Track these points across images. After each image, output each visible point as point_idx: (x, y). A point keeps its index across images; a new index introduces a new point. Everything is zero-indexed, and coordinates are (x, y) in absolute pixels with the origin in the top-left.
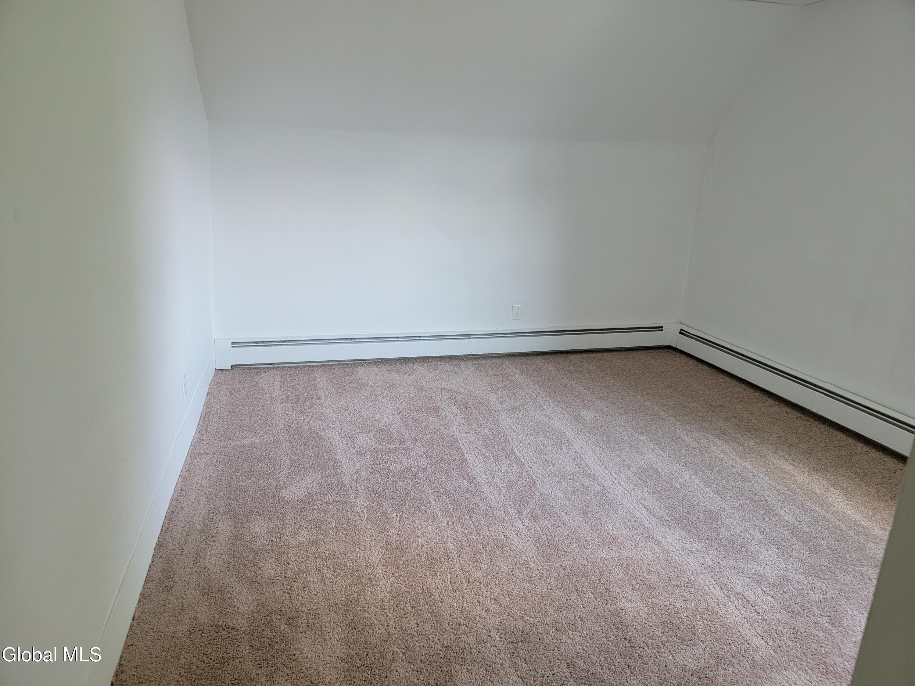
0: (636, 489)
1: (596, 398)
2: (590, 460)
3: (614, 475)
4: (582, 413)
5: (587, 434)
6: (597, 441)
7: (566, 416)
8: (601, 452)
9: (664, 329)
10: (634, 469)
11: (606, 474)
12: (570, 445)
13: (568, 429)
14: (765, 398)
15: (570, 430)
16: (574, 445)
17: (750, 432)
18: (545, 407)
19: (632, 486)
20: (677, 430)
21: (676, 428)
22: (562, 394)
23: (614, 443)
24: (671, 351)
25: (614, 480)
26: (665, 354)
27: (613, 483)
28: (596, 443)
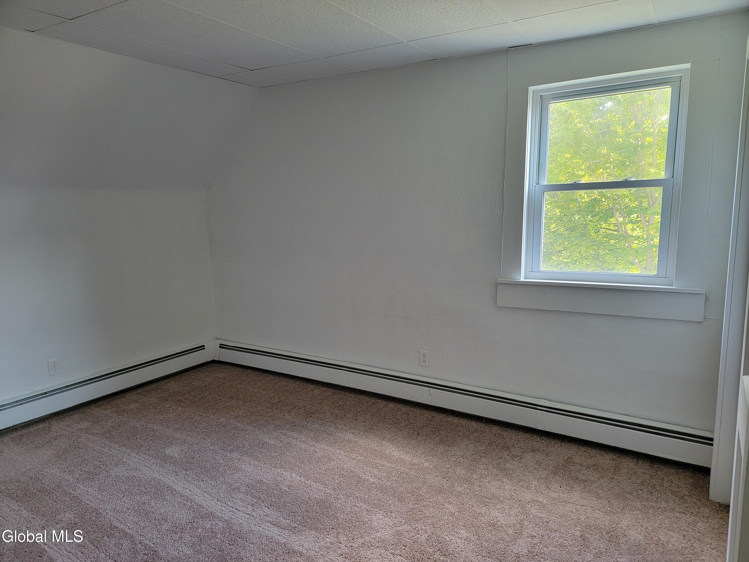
0: (255, 509)
1: (173, 431)
2: (200, 499)
3: (229, 503)
4: (168, 451)
5: (184, 472)
6: (197, 476)
7: (153, 461)
8: (206, 485)
9: (205, 347)
10: (243, 489)
11: (221, 506)
12: (173, 491)
13: (162, 475)
14: (305, 385)
15: (164, 474)
16: (176, 489)
17: (311, 417)
18: (125, 460)
19: (250, 508)
20: (259, 436)
21: (256, 435)
22: (137, 439)
23: (213, 470)
24: (216, 364)
25: (231, 509)
26: (212, 368)
27: (232, 513)
28: (197, 478)
